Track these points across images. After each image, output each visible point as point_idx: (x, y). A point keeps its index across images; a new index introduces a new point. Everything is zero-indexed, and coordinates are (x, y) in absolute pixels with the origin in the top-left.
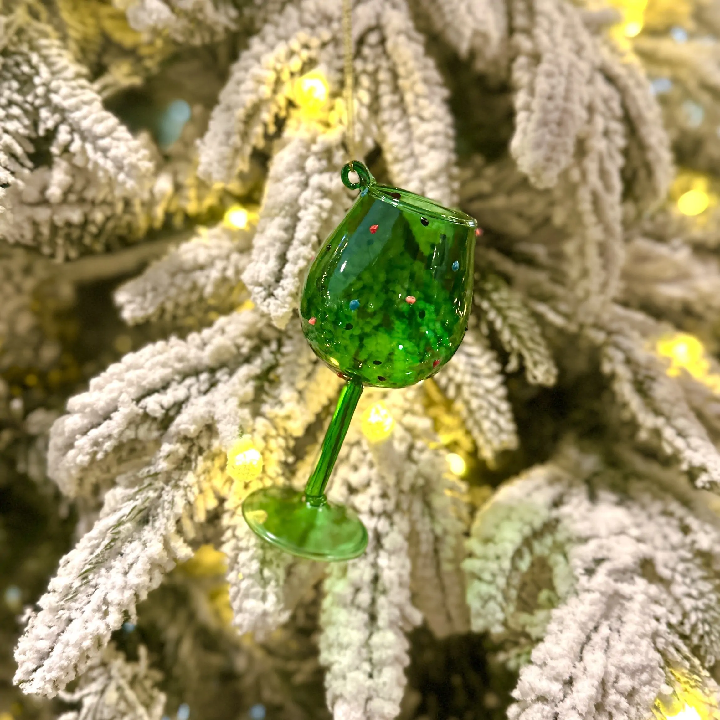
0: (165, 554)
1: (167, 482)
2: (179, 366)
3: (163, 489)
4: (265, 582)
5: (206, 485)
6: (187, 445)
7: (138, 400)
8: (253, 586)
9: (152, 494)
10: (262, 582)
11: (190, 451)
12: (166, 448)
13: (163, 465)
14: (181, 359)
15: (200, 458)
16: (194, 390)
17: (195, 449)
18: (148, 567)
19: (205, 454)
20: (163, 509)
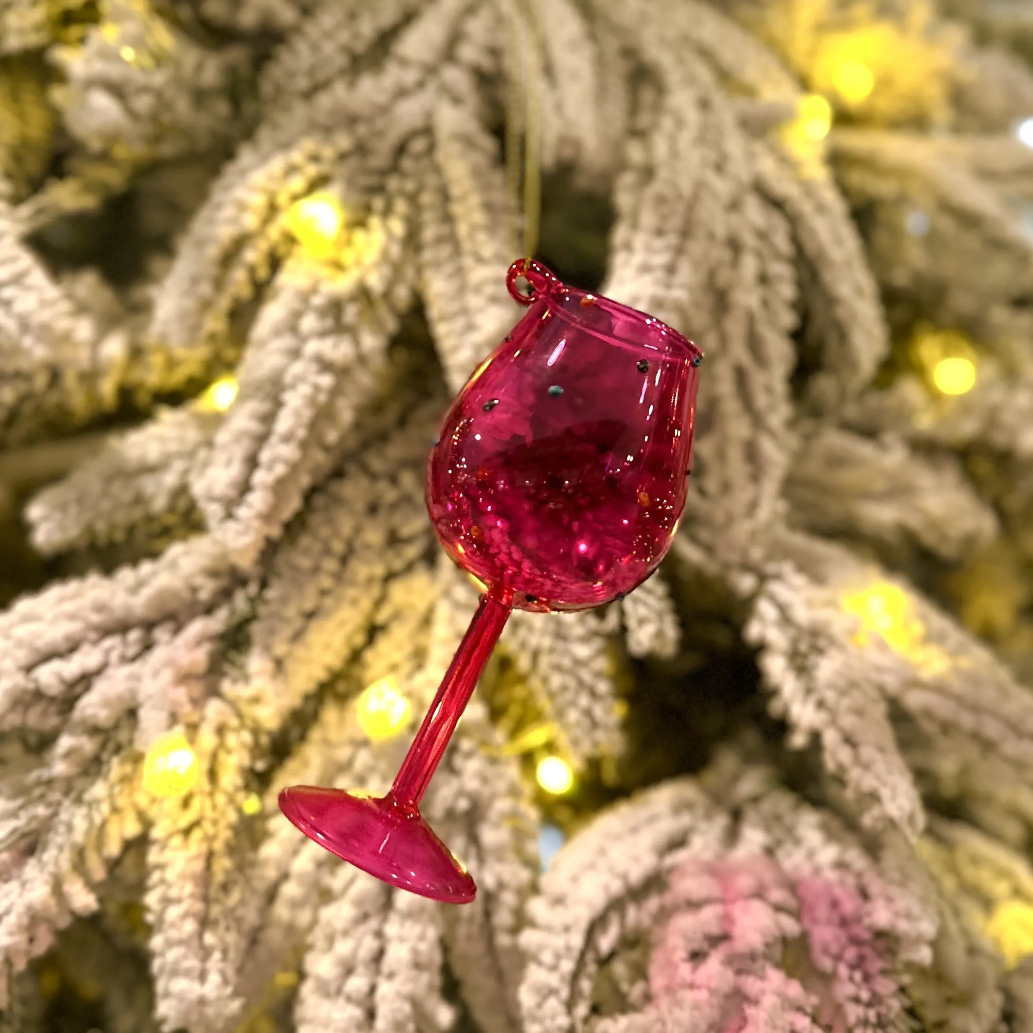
0: (52, 902)
1: (66, 793)
2: (96, 618)
3: (59, 804)
4: (205, 953)
5: (122, 801)
6: (98, 739)
7: (29, 669)
8: (185, 957)
9: (41, 811)
10: (201, 953)
11: (103, 747)
12: (65, 742)
13: (60, 768)
14: (100, 608)
15: (115, 761)
16: (114, 656)
17: (111, 746)
18: (25, 920)
19: (124, 753)
20: (56, 832)
